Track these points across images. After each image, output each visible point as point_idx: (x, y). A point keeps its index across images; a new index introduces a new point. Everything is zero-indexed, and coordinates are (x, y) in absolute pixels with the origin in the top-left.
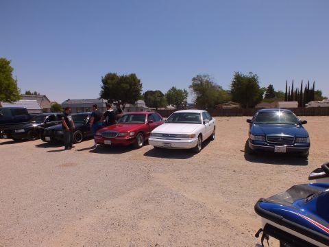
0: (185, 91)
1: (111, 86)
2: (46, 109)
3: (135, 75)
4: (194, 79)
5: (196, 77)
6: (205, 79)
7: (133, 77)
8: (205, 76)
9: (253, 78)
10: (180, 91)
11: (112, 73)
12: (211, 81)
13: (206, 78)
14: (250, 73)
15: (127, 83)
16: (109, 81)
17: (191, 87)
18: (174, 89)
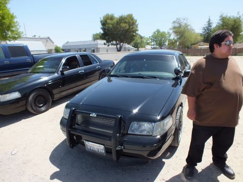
0: (168, 33)
1: (111, 26)
2: (51, 50)
3: (132, 15)
4: (174, 22)
6: (183, 23)
7: (130, 17)
8: (184, 20)
10: (164, 32)
11: (110, 14)
12: (188, 24)
13: (185, 22)
16: (109, 21)
18: (158, 31)
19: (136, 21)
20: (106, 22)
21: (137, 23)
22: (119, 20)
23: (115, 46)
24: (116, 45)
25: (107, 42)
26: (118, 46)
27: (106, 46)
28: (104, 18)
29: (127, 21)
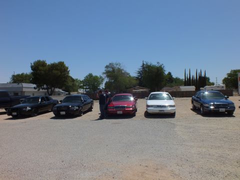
0: (101, 77)
1: (43, 72)
3: (63, 63)
4: (107, 67)
5: (108, 64)
7: (61, 64)
8: (117, 64)
9: (161, 67)
10: (97, 77)
12: (122, 68)
13: (118, 66)
14: (158, 63)
15: (57, 70)
16: (41, 68)
17: (104, 73)
18: (90, 75)
19: (67, 68)
20: (38, 68)
21: (68, 70)
22: (51, 67)
23: (46, 91)
24: (47, 89)
25: (38, 86)
26: (50, 90)
27: (37, 90)
28: (34, 64)
29: (59, 68)
